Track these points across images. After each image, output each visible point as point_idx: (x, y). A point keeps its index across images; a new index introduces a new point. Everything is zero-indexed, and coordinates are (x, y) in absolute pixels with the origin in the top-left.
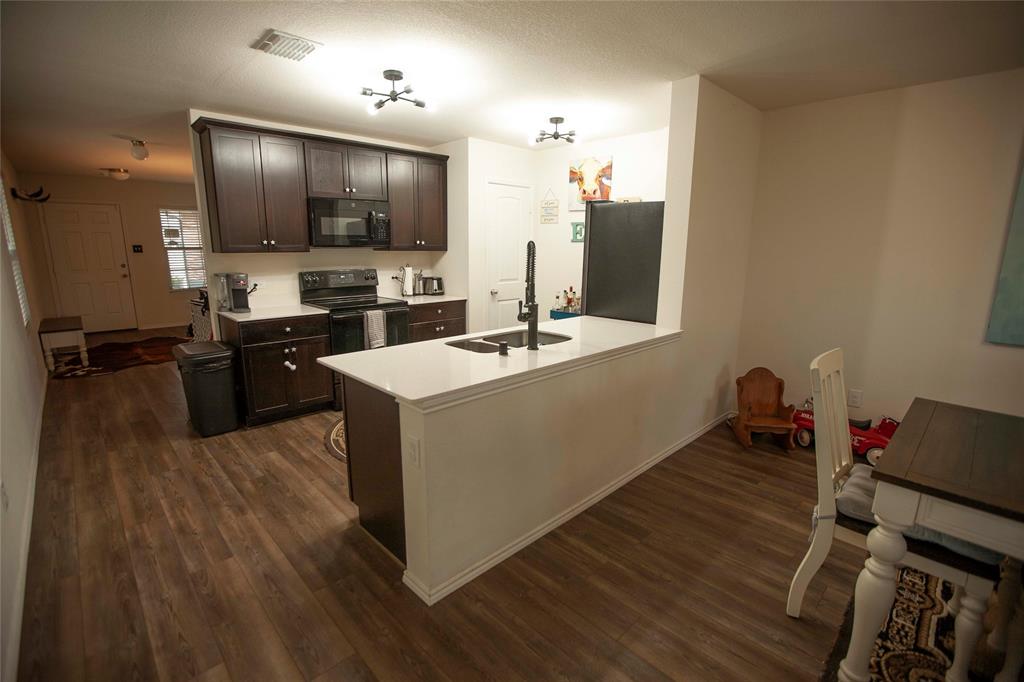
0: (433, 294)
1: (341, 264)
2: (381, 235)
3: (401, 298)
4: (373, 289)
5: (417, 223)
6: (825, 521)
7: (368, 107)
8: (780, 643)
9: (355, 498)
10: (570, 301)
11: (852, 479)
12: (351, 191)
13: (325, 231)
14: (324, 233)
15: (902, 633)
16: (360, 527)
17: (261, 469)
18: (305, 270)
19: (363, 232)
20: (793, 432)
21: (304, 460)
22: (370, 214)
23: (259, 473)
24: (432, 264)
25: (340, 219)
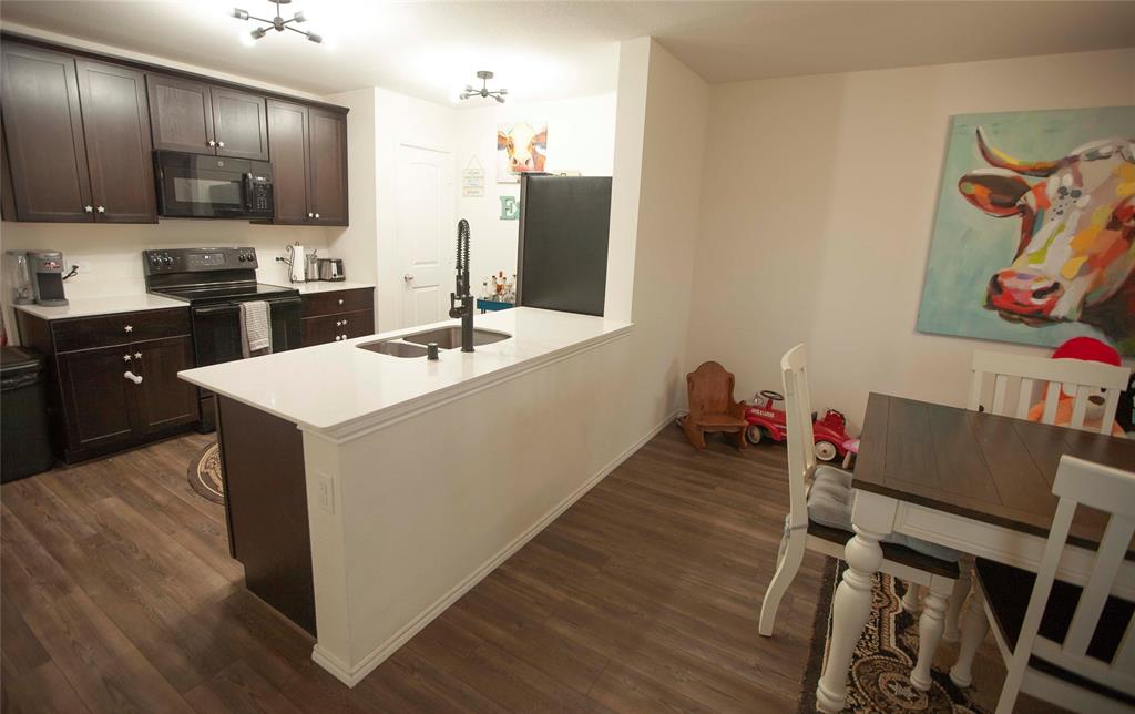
0: (332, 280)
1: (206, 241)
2: (261, 203)
3: (289, 285)
4: (251, 273)
5: (308, 188)
6: (798, 531)
7: (242, 35)
8: (757, 668)
9: (238, 555)
10: (499, 289)
11: (819, 483)
12: (217, 145)
13: (180, 197)
14: (178, 199)
15: (867, 637)
16: (247, 590)
17: (92, 526)
18: (152, 248)
19: (235, 198)
20: (745, 429)
21: (157, 505)
22: (245, 176)
23: (89, 530)
24: (329, 243)
25: (199, 181)
